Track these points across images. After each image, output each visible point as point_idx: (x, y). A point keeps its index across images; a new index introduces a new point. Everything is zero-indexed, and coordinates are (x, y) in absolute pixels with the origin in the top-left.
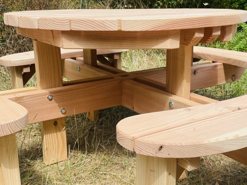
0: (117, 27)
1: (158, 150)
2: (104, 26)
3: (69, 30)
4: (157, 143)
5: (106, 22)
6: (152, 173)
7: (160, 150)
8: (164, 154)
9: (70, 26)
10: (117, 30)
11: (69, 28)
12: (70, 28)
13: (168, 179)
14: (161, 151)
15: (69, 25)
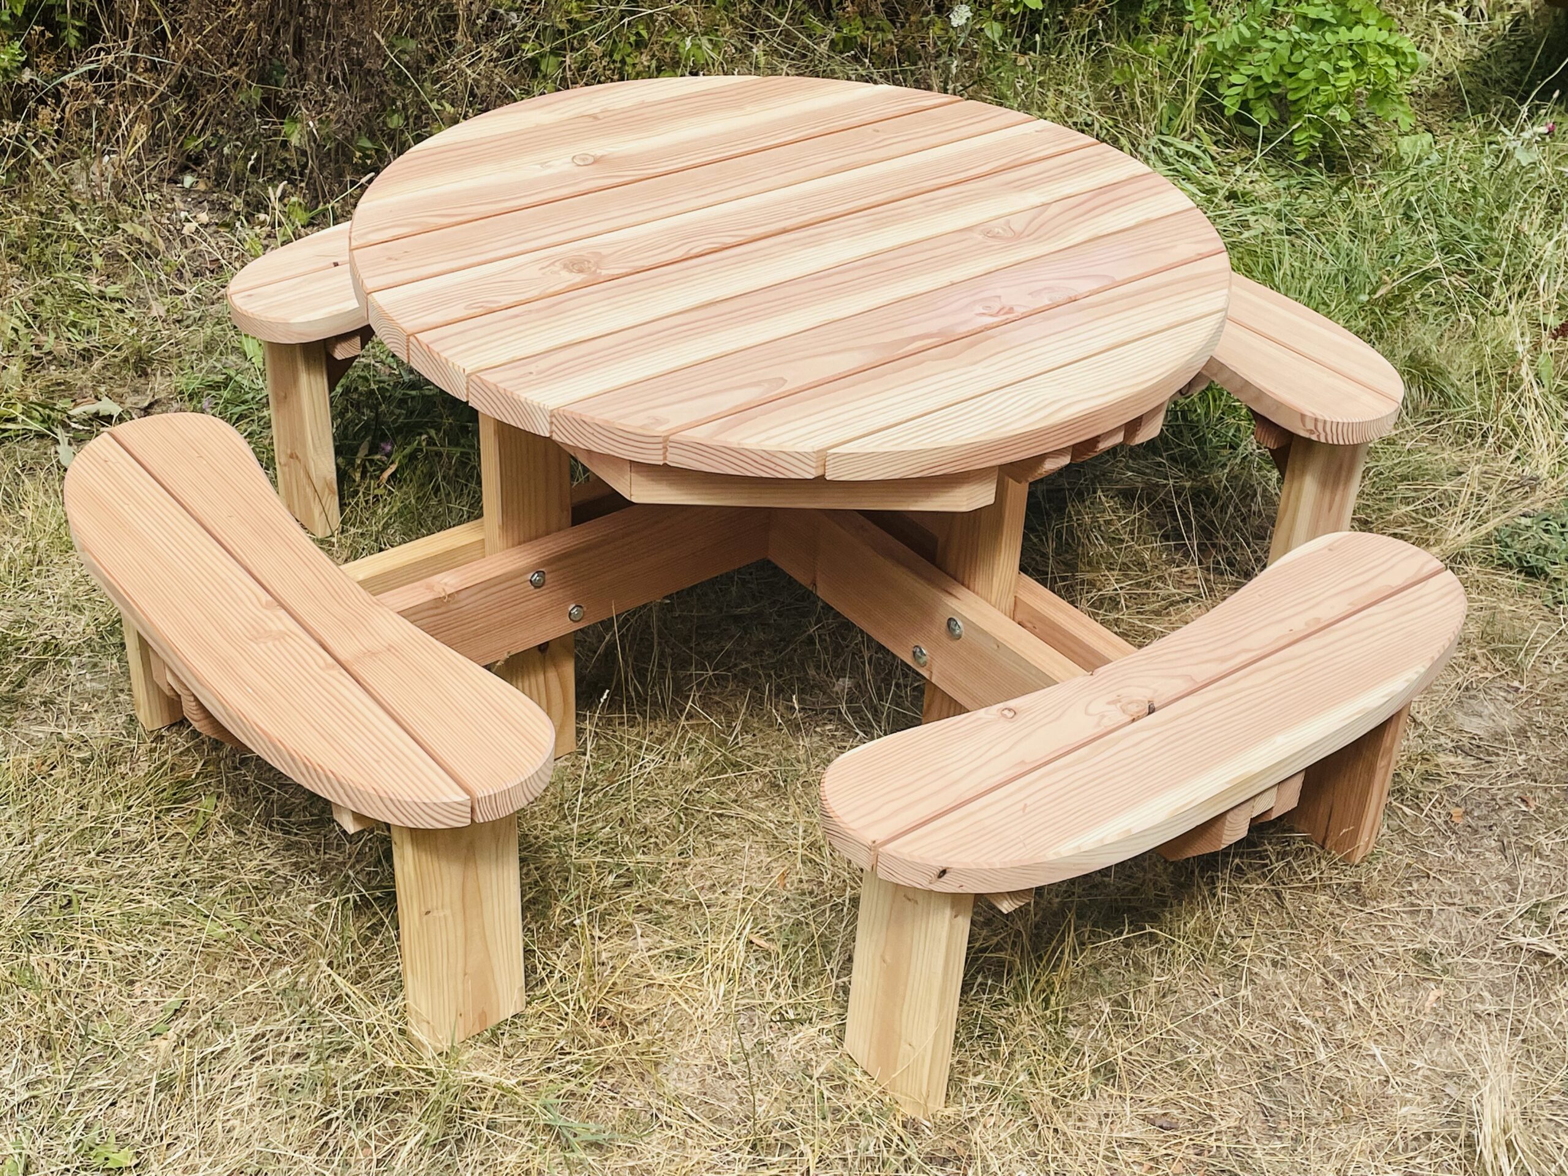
0: (813, 471)
1: (934, 878)
2: (772, 466)
3: (661, 463)
4: (934, 864)
5: (778, 455)
6: (910, 904)
7: (940, 877)
8: (947, 886)
9: (664, 454)
10: (812, 477)
11: (661, 457)
12: (665, 458)
13: (951, 926)
14: (942, 879)
15: (661, 452)
